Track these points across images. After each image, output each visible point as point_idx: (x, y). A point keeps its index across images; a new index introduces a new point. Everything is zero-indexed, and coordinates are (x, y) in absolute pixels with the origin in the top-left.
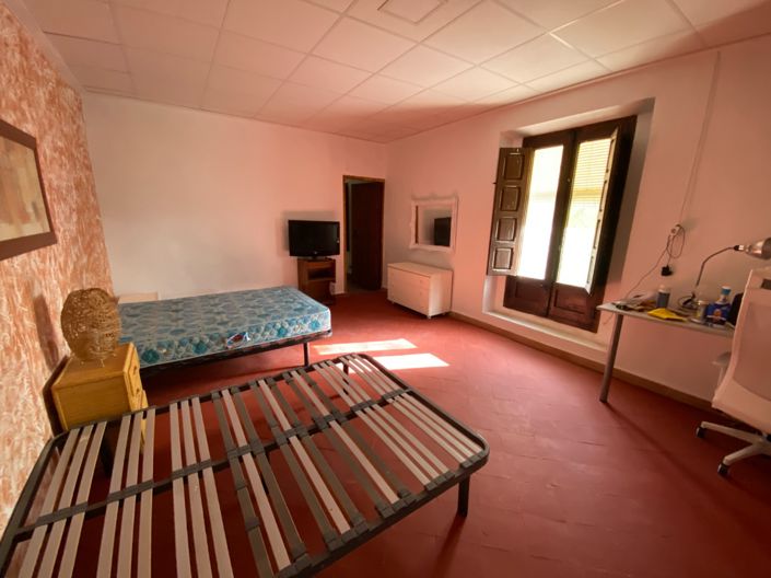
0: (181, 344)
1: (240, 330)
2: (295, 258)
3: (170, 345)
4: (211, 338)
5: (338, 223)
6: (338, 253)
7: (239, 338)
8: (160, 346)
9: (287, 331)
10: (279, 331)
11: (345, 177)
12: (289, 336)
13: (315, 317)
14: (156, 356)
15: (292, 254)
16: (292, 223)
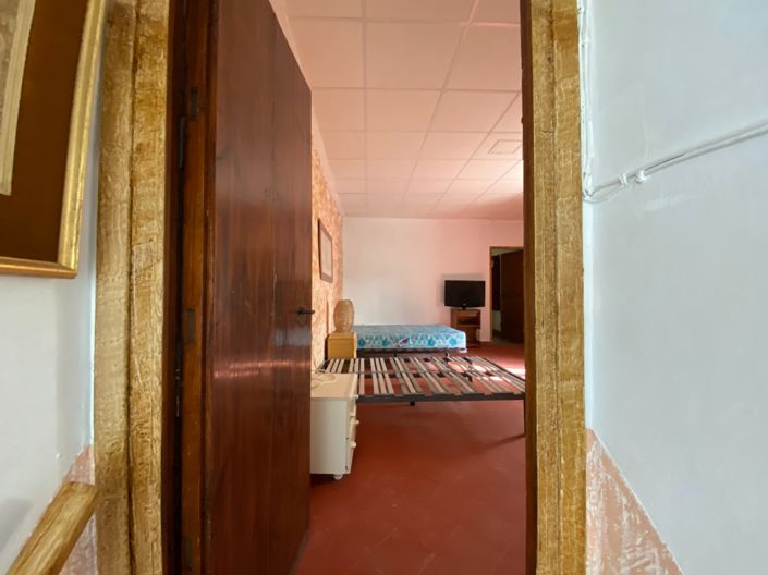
0: (377, 339)
1: (407, 336)
2: (448, 308)
3: (371, 338)
4: (391, 338)
5: (483, 283)
6: (483, 305)
7: (406, 341)
8: (367, 338)
9: (434, 343)
10: (430, 342)
11: (492, 248)
12: (436, 346)
13: (454, 336)
14: (364, 343)
15: (446, 305)
16: (447, 282)
